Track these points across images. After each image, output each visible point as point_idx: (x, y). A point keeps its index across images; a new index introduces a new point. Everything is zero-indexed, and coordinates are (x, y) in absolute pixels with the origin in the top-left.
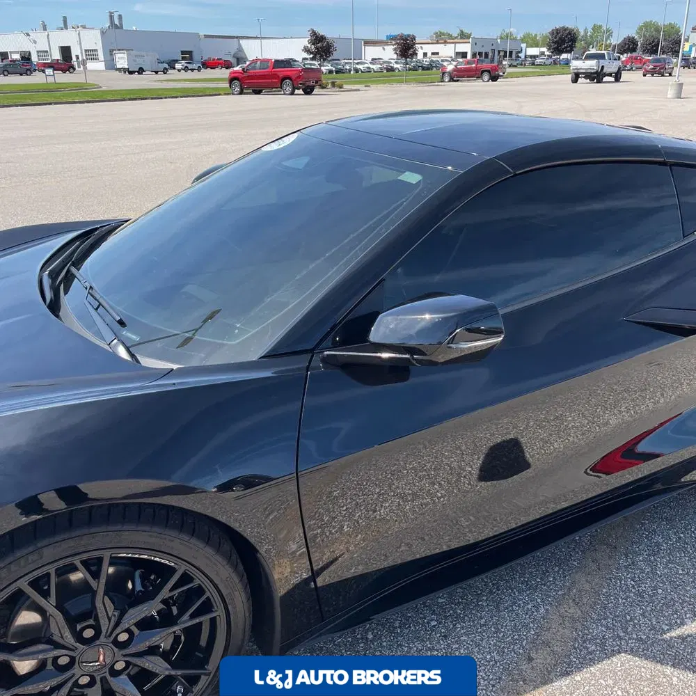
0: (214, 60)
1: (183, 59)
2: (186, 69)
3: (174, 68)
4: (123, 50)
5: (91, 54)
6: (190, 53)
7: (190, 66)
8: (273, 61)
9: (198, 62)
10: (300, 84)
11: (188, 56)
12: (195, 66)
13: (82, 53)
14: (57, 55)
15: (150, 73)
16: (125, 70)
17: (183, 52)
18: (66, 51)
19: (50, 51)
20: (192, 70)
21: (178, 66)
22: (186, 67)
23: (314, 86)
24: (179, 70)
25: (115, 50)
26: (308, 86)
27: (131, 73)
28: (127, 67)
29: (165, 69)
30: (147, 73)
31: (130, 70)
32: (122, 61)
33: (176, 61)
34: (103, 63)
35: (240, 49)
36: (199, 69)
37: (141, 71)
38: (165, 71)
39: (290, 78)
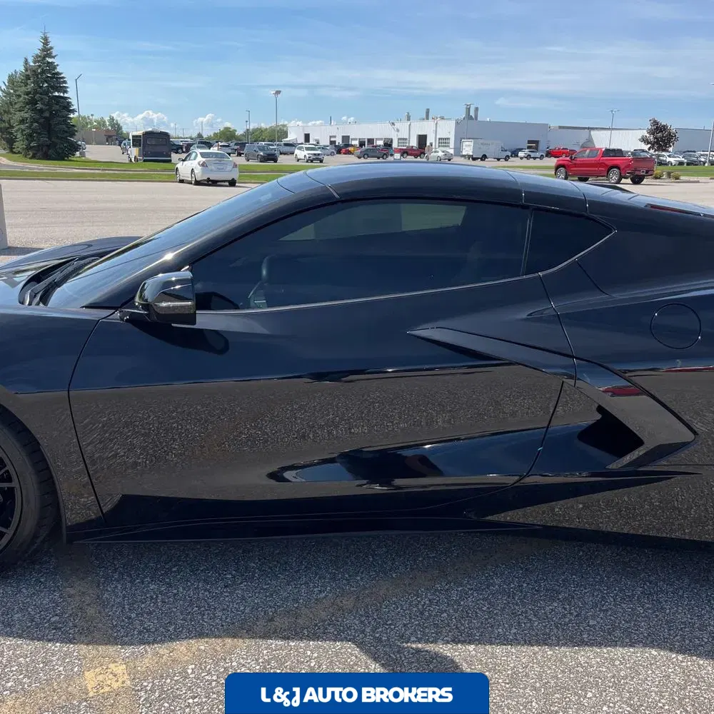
0: (559, 149)
1: (529, 147)
2: (528, 157)
3: (517, 156)
4: (469, 139)
5: (444, 142)
6: (537, 142)
7: (533, 155)
8: (604, 149)
9: (542, 151)
10: (628, 173)
11: (534, 145)
12: (538, 155)
13: (436, 141)
14: (414, 143)
15: (493, 160)
16: (469, 157)
17: (530, 142)
18: (422, 139)
19: (409, 138)
20: (535, 158)
21: (521, 154)
22: (529, 155)
23: (645, 176)
24: (521, 158)
25: (464, 139)
26: (637, 175)
27: (474, 159)
28: (471, 154)
29: (508, 156)
30: (489, 159)
31: (474, 156)
32: (467, 149)
33: (521, 150)
34: (453, 150)
35: (590, 140)
36: (541, 157)
37: (484, 158)
38: (507, 158)
39: (618, 167)
